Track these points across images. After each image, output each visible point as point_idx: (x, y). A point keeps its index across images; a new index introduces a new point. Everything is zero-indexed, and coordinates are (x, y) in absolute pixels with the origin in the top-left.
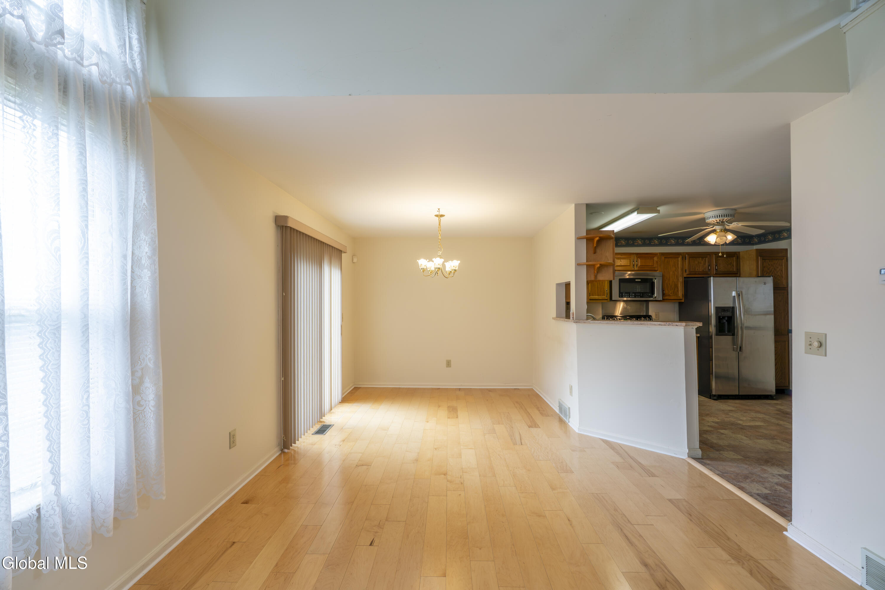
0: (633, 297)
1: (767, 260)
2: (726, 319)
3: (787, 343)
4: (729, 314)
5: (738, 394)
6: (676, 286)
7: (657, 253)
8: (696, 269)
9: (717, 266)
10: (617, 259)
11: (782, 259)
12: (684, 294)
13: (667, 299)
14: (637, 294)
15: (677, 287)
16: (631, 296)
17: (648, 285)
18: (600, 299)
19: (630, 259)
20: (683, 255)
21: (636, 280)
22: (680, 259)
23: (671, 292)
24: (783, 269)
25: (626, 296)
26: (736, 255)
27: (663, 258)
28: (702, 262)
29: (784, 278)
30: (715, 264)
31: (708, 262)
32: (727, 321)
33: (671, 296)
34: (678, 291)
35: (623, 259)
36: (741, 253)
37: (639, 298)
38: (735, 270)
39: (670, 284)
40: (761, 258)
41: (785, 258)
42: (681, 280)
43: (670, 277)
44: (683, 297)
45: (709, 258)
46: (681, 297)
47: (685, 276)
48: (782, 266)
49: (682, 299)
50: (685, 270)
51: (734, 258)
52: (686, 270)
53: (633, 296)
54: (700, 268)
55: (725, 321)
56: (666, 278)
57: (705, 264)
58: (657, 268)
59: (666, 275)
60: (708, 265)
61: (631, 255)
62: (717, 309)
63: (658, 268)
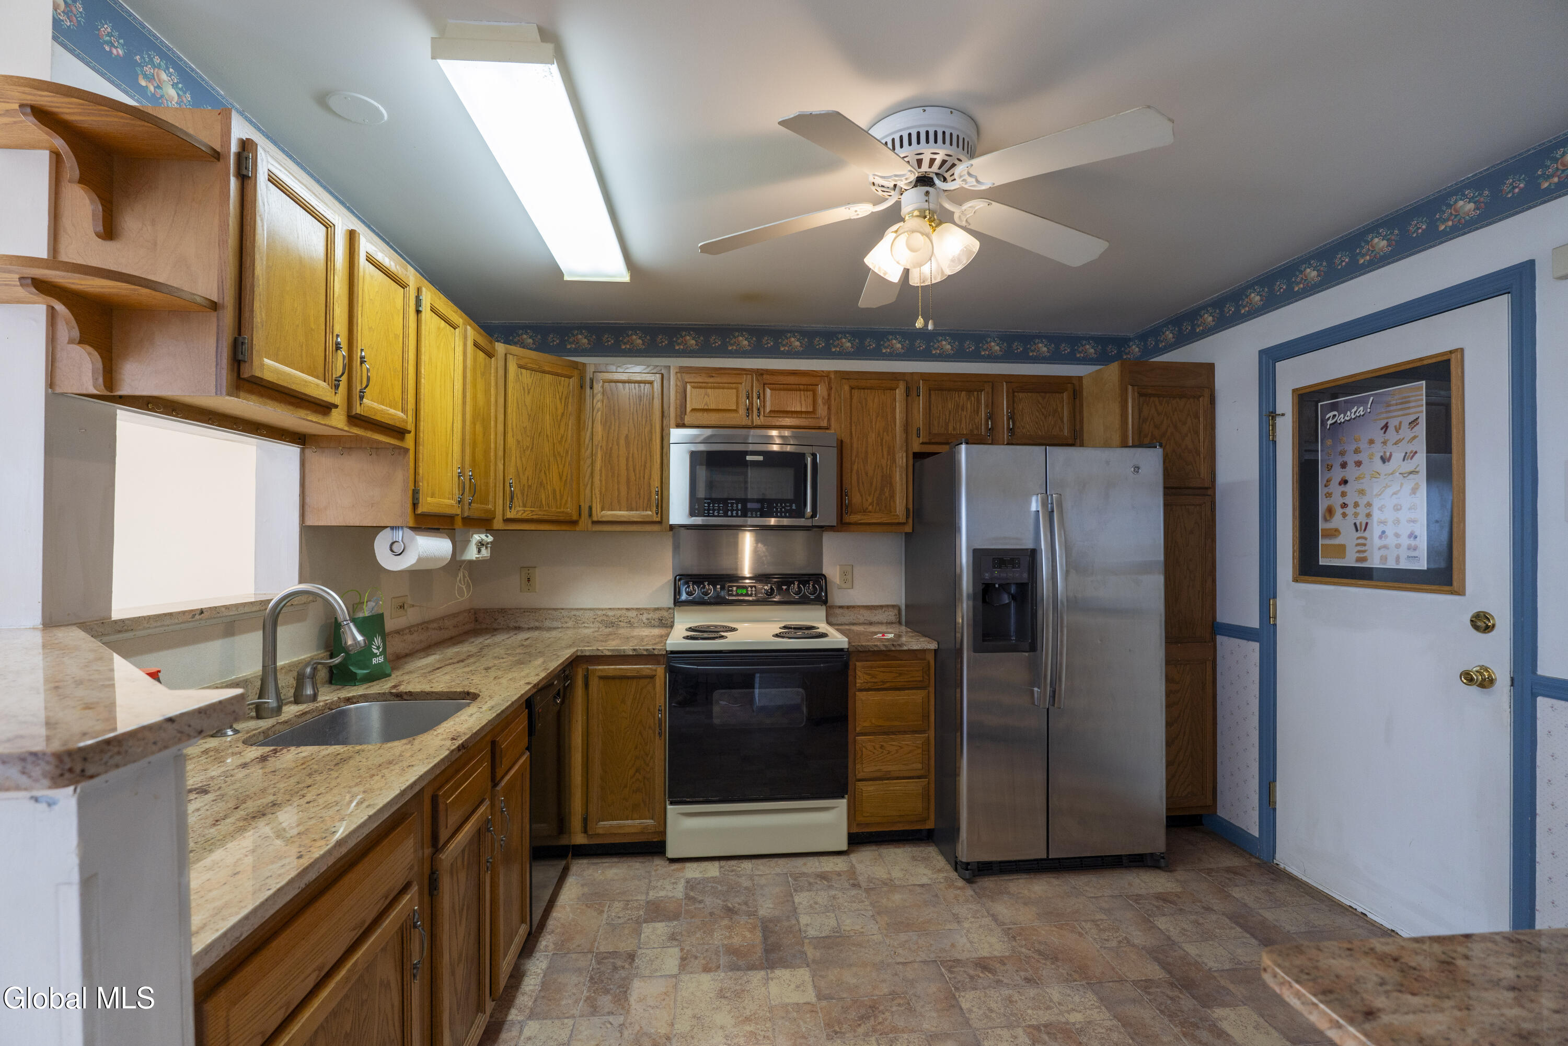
0: (737, 516)
1: (1152, 399)
2: (1013, 589)
3: (1209, 665)
4: (1019, 575)
5: (1043, 855)
6: (887, 481)
7: (829, 372)
8: (951, 428)
9: (1011, 418)
10: (694, 387)
11: (1200, 397)
12: (911, 507)
13: (856, 524)
14: (749, 505)
15: (891, 484)
16: (732, 511)
17: (788, 475)
18: (635, 520)
19: (737, 389)
20: (910, 383)
21: (749, 458)
22: (900, 393)
23: (870, 500)
24: (1201, 427)
25: (714, 510)
26: (1069, 385)
27: (847, 388)
28: (969, 405)
29: (1202, 456)
30: (1007, 411)
31: (987, 406)
32: (1014, 597)
33: (870, 512)
34: (892, 496)
35: (714, 388)
36: (1084, 382)
37: (756, 517)
38: (1066, 434)
39: (867, 474)
40: (1133, 390)
41: (1207, 393)
42: (901, 459)
43: (866, 452)
44: (907, 518)
45: (988, 393)
46: (901, 516)
47: (916, 447)
48: (1199, 418)
49: (904, 524)
50: (915, 432)
51: (1065, 395)
52: (919, 429)
53: (737, 510)
54: (963, 425)
55: (1006, 599)
56: (854, 454)
57: (977, 411)
58: (826, 421)
59: (855, 446)
60: (986, 414)
61: (742, 374)
62: (978, 555)
63: (829, 420)
